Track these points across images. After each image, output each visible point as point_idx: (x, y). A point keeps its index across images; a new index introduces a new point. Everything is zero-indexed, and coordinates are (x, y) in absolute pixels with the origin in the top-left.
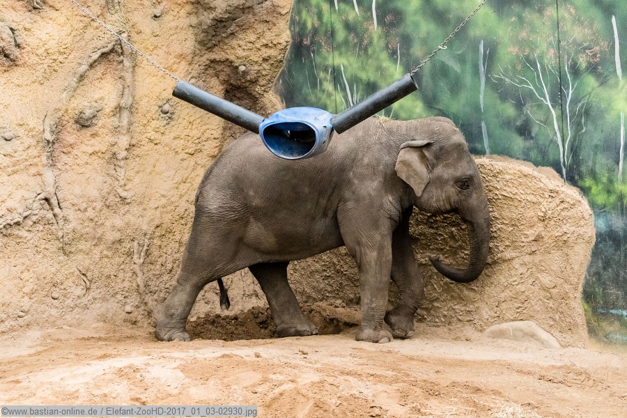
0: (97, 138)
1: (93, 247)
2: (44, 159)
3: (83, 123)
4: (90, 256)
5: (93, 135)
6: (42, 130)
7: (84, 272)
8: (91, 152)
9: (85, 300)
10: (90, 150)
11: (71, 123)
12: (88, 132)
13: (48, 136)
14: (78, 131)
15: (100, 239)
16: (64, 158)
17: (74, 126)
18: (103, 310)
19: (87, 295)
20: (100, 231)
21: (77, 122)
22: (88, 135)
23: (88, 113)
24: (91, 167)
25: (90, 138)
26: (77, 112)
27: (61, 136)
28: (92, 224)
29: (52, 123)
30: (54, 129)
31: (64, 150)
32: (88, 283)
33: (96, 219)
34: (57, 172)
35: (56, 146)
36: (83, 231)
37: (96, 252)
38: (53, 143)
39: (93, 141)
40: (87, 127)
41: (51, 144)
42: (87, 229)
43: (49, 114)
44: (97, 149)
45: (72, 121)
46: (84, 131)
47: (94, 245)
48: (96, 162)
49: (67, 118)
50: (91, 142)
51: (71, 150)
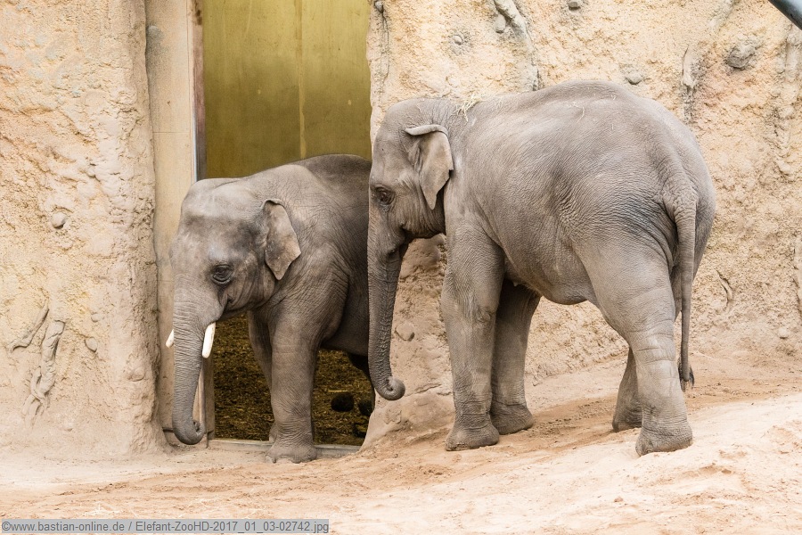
0: (752, 86)
1: (739, 242)
2: (681, 111)
3: (736, 64)
4: (735, 254)
5: (749, 82)
6: (680, 71)
7: (726, 277)
8: (743, 106)
9: (724, 317)
10: (743, 103)
11: (719, 63)
12: (741, 77)
13: (689, 81)
14: (728, 75)
15: (749, 230)
16: (708, 112)
17: (723, 68)
18: (748, 332)
19: (728, 309)
20: (751, 220)
21: (727, 62)
22: (743, 81)
23: (744, 50)
24: (742, 128)
25: (744, 86)
26: (728, 49)
27: (705, 81)
28: (740, 209)
29: (695, 62)
30: (697, 70)
31: (708, 101)
32: (730, 292)
33: (746, 202)
34: (697, 132)
35: (698, 94)
36: (727, 218)
37: (744, 249)
38: (695, 91)
39: (748, 90)
40: (741, 69)
41: (691, 92)
42: (734, 216)
43: (691, 48)
44: (753, 102)
45: (721, 61)
46: (737, 75)
47: (742, 239)
48: (750, 120)
49: (714, 56)
50: (744, 92)
51: (717, 101)
